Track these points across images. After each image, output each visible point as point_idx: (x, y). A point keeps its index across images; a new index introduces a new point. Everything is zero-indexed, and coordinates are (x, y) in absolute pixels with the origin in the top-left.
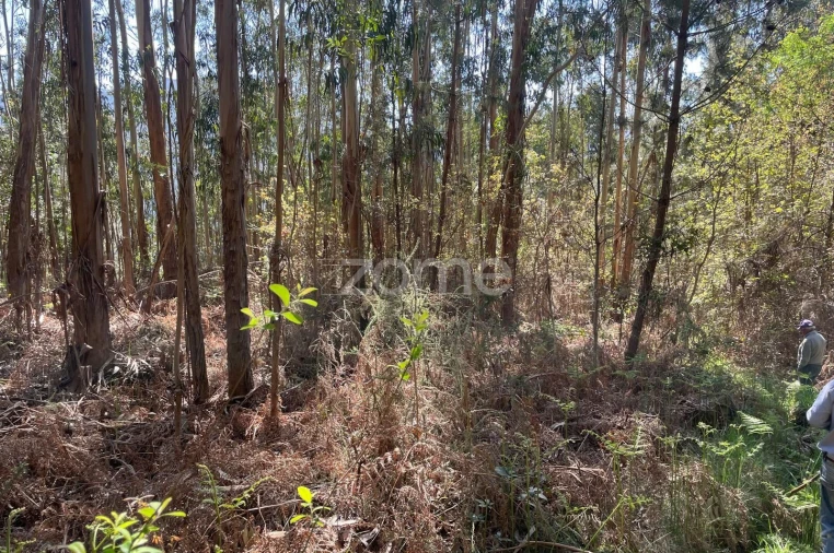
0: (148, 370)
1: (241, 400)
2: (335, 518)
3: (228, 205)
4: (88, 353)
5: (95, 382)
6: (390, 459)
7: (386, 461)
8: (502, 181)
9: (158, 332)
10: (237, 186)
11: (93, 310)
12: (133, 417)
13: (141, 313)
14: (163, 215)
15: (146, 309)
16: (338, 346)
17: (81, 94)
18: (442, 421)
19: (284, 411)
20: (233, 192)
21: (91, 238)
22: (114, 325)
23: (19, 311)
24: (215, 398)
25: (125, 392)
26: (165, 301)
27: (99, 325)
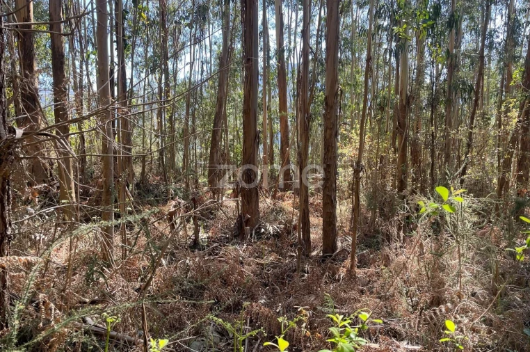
0: (278, 232)
1: (330, 256)
2: (405, 342)
3: (328, 136)
4: (248, 220)
5: (251, 236)
6: (443, 310)
7: (441, 311)
8: (519, 117)
9: (281, 211)
10: (334, 125)
11: (251, 196)
12: (271, 258)
13: (272, 199)
14: (284, 143)
15: (274, 197)
16: (399, 229)
17: (251, 76)
18: (478, 290)
19: (358, 267)
20: (331, 129)
21: (252, 156)
22: (261, 205)
23: (214, 194)
24: (314, 253)
25: (266, 244)
26: (283, 193)
27: (254, 204)
